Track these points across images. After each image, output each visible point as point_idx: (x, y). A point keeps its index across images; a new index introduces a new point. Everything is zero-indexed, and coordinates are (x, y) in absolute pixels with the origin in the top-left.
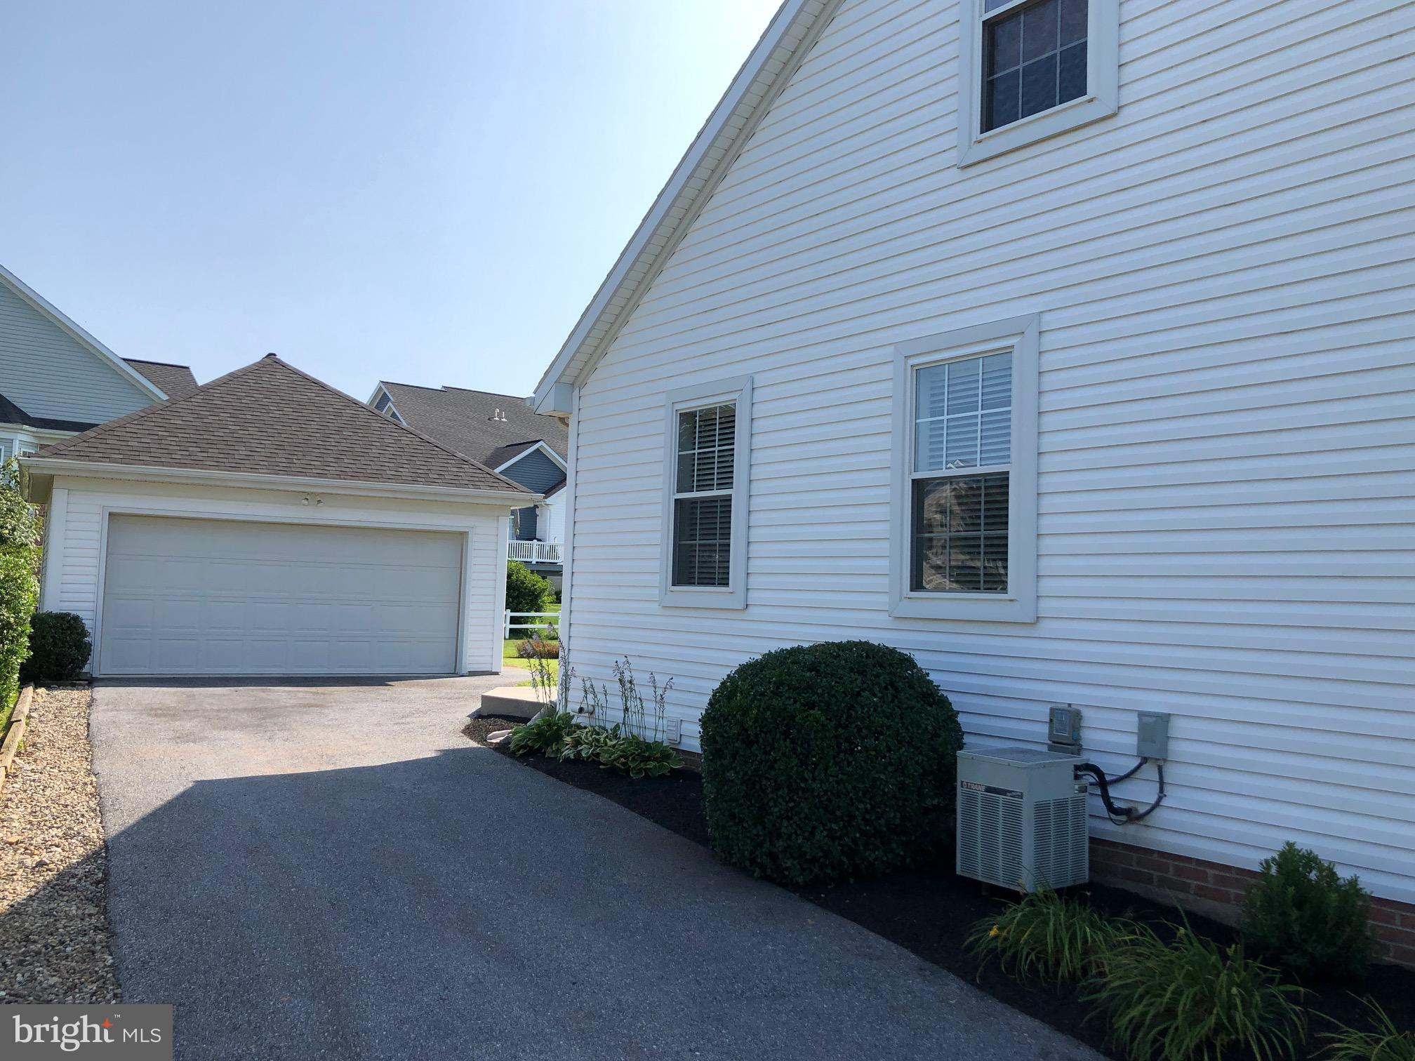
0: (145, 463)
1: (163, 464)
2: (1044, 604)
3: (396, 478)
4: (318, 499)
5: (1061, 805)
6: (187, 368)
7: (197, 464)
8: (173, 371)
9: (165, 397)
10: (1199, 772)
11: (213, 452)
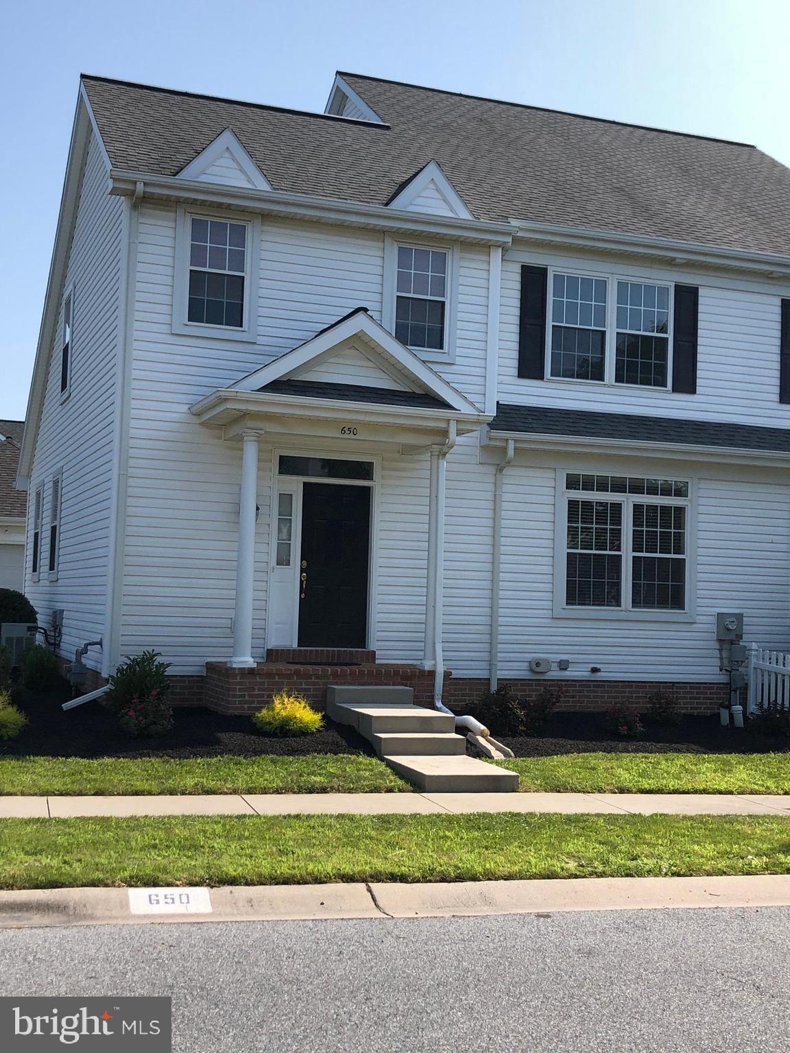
4: (7, 529)
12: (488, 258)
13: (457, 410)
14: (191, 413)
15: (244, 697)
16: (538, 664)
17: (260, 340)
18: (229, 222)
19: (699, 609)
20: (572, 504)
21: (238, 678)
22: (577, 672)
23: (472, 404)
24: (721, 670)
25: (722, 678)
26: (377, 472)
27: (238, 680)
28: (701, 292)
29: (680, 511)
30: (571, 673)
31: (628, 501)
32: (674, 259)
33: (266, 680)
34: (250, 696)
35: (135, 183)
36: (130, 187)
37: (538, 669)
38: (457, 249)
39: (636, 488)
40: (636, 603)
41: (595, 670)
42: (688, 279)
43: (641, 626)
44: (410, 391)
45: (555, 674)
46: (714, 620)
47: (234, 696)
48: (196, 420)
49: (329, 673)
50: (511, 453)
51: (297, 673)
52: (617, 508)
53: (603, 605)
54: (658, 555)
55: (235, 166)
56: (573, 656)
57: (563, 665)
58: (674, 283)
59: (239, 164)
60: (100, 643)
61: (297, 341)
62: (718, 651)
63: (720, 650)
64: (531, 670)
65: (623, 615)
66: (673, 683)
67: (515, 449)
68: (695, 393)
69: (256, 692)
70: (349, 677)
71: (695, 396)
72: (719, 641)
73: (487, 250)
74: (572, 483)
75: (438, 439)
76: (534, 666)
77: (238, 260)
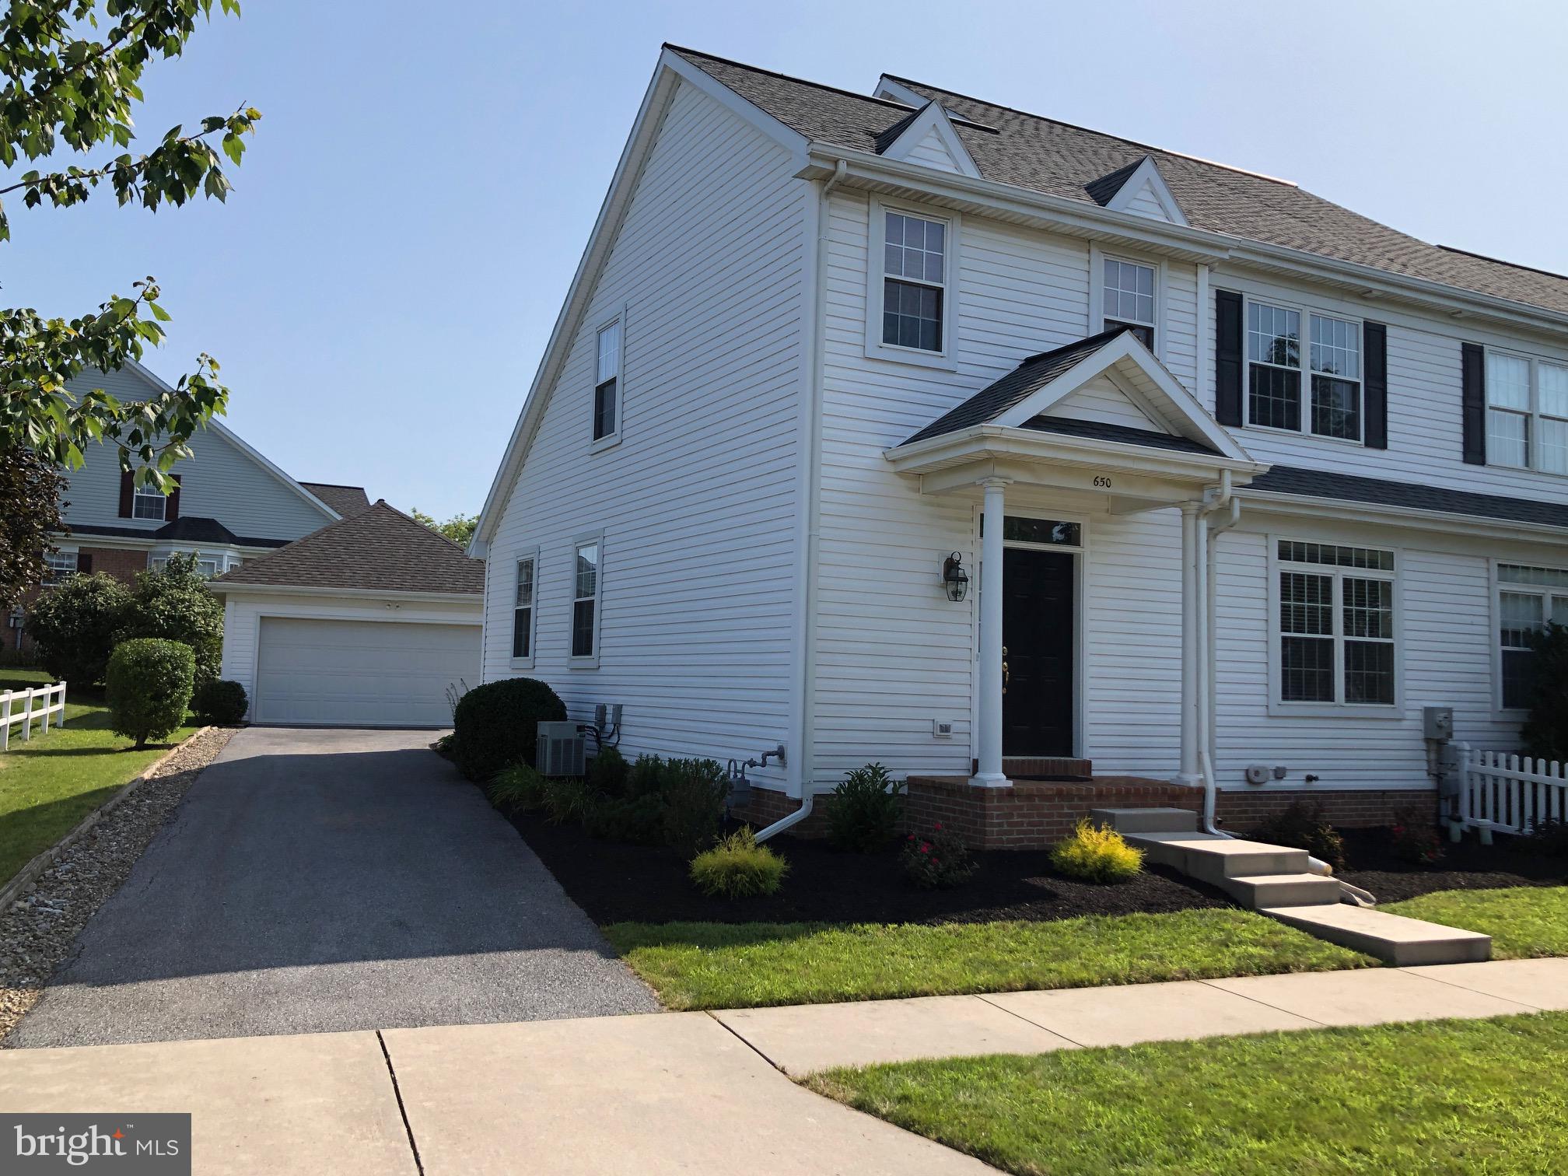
0: (282, 583)
1: (294, 584)
2: (602, 659)
3: (454, 590)
4: (397, 605)
5: (568, 742)
6: (362, 489)
7: (317, 583)
8: (350, 492)
9: (339, 518)
10: (633, 729)
11: (328, 574)
12: (1194, 278)
13: (1225, 456)
14: (887, 459)
15: (1003, 826)
16: (1257, 773)
17: (961, 369)
18: (926, 219)
19: (1407, 703)
20: (1285, 577)
21: (995, 801)
22: (1293, 782)
23: (1242, 450)
24: (1429, 774)
25: (1428, 784)
26: (1086, 536)
27: (996, 804)
28: (1390, 331)
29: (1387, 586)
30: (1288, 784)
31: (1338, 574)
32: (1370, 291)
33: (1025, 803)
34: (1010, 824)
35: (836, 162)
36: (830, 167)
37: (1256, 779)
38: (1165, 265)
39: (1345, 558)
40: (1349, 697)
41: (1310, 779)
42: (1378, 316)
43: (1352, 724)
44: (1166, 433)
45: (1272, 785)
46: (1419, 715)
47: (992, 825)
48: (891, 468)
49: (1094, 793)
50: (1237, 514)
51: (1060, 794)
52: (1327, 581)
53: (1315, 700)
54: (1367, 639)
55: (942, 148)
56: (1291, 762)
57: (1280, 774)
58: (1362, 321)
59: (947, 147)
60: (781, 753)
61: (999, 371)
62: (1424, 753)
63: (1428, 751)
64: (1249, 781)
65: (1336, 712)
66: (1384, 792)
67: (1243, 511)
68: (1386, 448)
69: (1016, 819)
70: (1114, 798)
71: (1386, 452)
72: (1427, 740)
73: (1193, 268)
74: (1284, 553)
75: (1195, 494)
76: (1252, 775)
77: (937, 266)
